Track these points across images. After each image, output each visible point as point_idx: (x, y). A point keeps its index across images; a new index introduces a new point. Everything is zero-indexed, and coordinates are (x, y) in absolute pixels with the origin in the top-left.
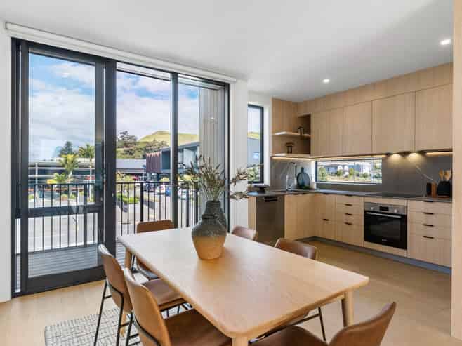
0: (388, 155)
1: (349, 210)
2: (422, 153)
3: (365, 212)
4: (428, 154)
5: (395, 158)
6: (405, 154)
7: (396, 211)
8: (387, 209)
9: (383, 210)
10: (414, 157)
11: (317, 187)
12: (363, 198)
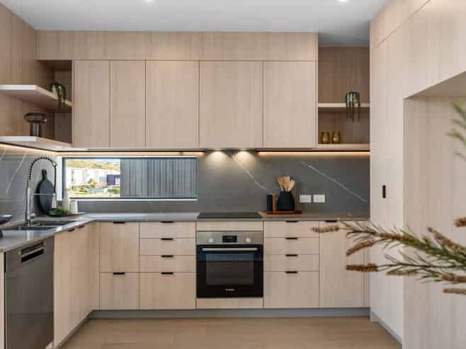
0: (207, 152)
1: (168, 248)
2: (254, 152)
3: (199, 248)
4: (261, 153)
5: (218, 158)
6: (231, 152)
7: (248, 241)
8: (235, 239)
9: (228, 241)
10: (243, 158)
11: (79, 211)
12: (193, 224)
